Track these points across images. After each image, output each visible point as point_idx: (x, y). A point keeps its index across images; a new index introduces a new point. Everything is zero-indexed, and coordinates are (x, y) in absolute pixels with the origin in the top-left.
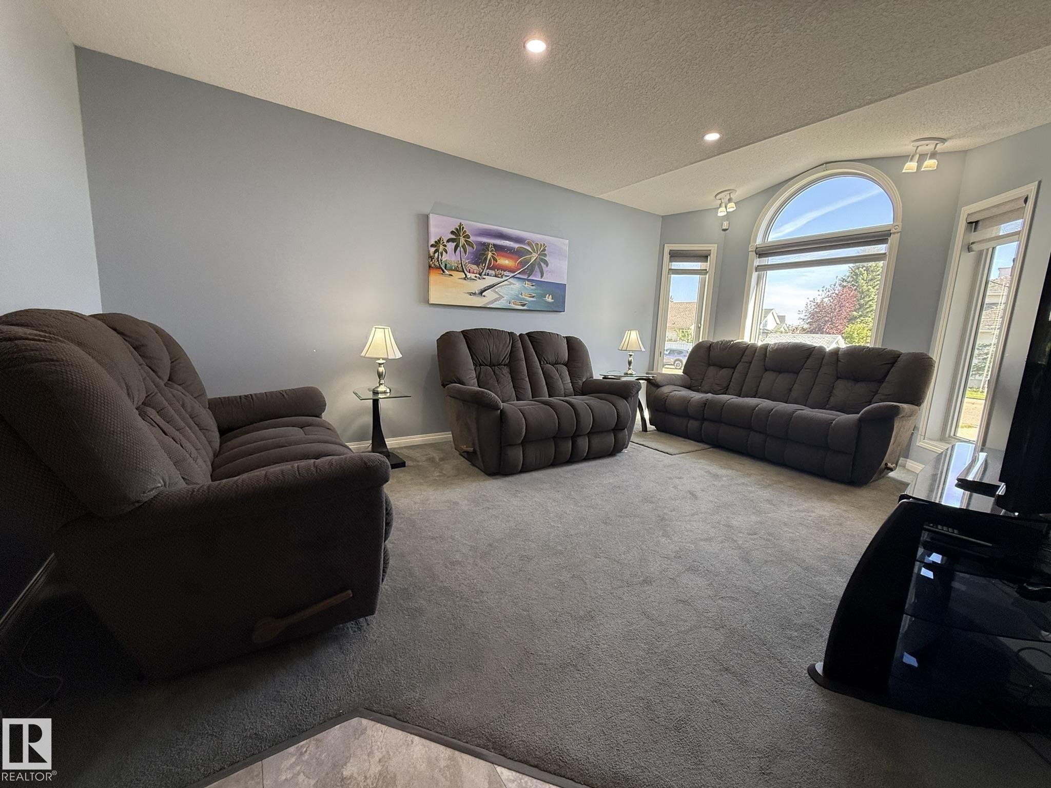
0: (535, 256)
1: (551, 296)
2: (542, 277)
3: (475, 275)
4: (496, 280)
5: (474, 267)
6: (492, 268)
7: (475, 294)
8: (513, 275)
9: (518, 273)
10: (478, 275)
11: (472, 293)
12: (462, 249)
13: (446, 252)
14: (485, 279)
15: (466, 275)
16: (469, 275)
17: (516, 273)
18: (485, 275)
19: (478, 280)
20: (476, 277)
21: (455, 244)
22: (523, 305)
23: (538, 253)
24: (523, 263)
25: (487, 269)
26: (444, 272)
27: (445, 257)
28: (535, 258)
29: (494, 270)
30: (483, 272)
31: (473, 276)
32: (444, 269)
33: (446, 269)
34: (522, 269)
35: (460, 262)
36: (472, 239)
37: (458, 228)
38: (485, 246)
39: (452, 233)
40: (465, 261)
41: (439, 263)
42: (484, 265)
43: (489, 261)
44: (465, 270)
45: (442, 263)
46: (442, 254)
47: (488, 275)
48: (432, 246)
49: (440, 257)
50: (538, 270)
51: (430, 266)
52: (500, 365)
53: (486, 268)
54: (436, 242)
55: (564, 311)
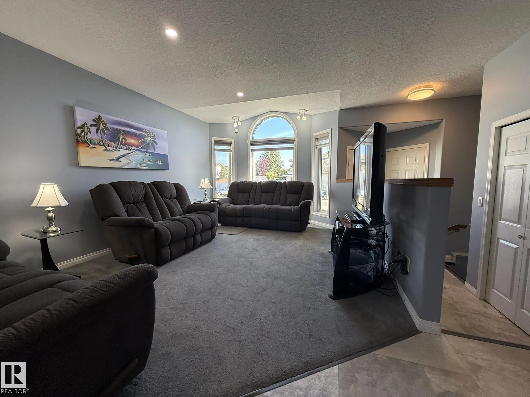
0: (149, 139)
1: (160, 161)
2: (154, 151)
3: (112, 148)
4: (127, 152)
5: (112, 143)
6: (125, 144)
7: (113, 160)
8: (137, 149)
9: (141, 148)
10: (114, 148)
11: (111, 159)
12: (102, 132)
13: (90, 133)
14: (119, 150)
15: (106, 148)
16: (108, 148)
17: (139, 148)
18: (120, 148)
19: (115, 151)
20: (113, 149)
21: (96, 128)
22: (145, 166)
23: (151, 137)
24: (143, 143)
25: (121, 145)
26: (89, 145)
27: (89, 136)
28: (150, 140)
29: (125, 145)
30: (118, 146)
31: (111, 149)
32: (89, 143)
33: (91, 143)
34: (142, 146)
35: (101, 140)
36: (108, 126)
37: (98, 118)
38: (118, 131)
39: (94, 120)
40: (105, 139)
41: (85, 139)
42: (118, 142)
43: (121, 140)
44: (105, 145)
45: (87, 140)
46: (87, 134)
47: (121, 148)
48: (79, 128)
49: (86, 136)
50: (152, 147)
51: (78, 142)
52: (139, 202)
53: (119, 144)
54: (81, 125)
55: (168, 170)
